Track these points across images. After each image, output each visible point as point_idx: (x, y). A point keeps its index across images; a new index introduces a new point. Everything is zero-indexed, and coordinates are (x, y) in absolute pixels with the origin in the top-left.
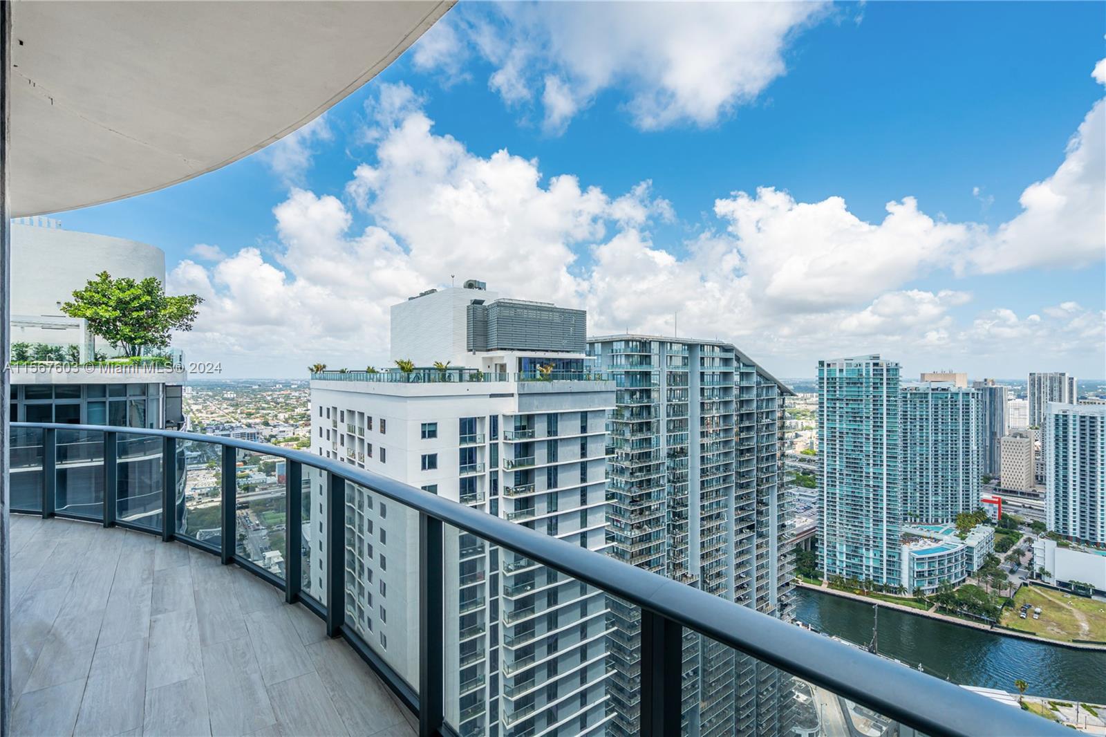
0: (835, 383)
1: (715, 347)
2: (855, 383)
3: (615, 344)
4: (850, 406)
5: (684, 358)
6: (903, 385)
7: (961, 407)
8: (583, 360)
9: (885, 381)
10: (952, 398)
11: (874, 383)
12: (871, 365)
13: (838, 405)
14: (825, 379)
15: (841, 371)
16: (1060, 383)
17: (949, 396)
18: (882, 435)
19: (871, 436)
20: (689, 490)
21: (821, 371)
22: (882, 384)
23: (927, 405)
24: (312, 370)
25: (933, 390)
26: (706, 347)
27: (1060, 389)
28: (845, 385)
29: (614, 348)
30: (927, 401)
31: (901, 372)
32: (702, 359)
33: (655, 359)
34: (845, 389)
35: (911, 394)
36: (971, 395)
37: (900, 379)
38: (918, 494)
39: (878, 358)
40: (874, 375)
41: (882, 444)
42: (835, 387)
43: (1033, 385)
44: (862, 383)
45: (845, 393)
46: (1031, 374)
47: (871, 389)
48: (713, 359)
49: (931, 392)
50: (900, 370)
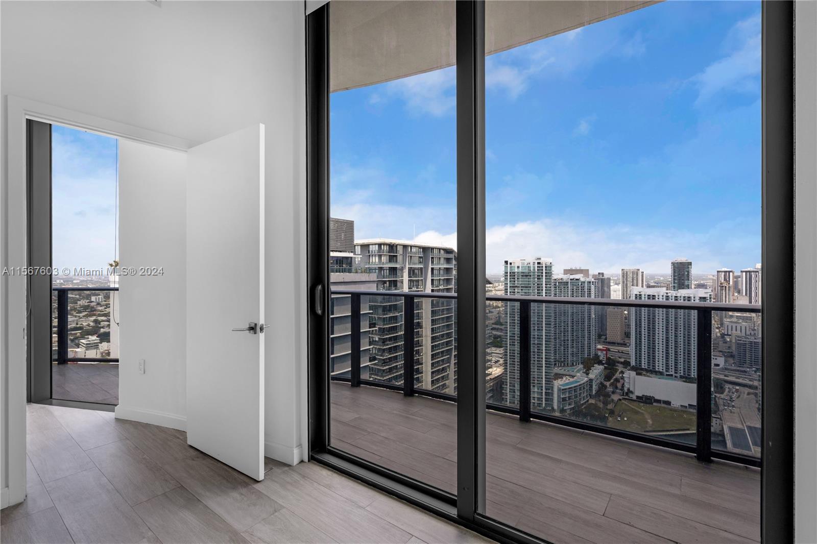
0: (514, 276)
1: (441, 250)
2: (527, 276)
3: (371, 246)
4: (523, 291)
5: (420, 257)
6: (555, 277)
7: (586, 291)
8: (351, 258)
9: (544, 274)
10: (581, 285)
11: (538, 276)
12: (536, 263)
13: (516, 290)
14: (509, 273)
15: (518, 267)
16: (637, 275)
17: (580, 284)
18: (542, 310)
19: (536, 311)
20: (424, 352)
21: (506, 267)
22: (542, 276)
23: (568, 290)
24: (111, 265)
25: (571, 280)
26: (435, 249)
27: (637, 278)
28: (520, 277)
29: (371, 249)
30: (568, 287)
31: (553, 269)
32: (432, 258)
33: (400, 258)
34: (520, 280)
35: (559, 283)
36: (591, 283)
37: (553, 273)
38: (563, 348)
39: (540, 259)
40: (538, 270)
41: (542, 316)
42: (515, 278)
43: (623, 276)
44: (530, 276)
45: (520, 283)
46: (622, 270)
47: (536, 279)
48: (440, 258)
49: (570, 281)
50: (553, 267)
